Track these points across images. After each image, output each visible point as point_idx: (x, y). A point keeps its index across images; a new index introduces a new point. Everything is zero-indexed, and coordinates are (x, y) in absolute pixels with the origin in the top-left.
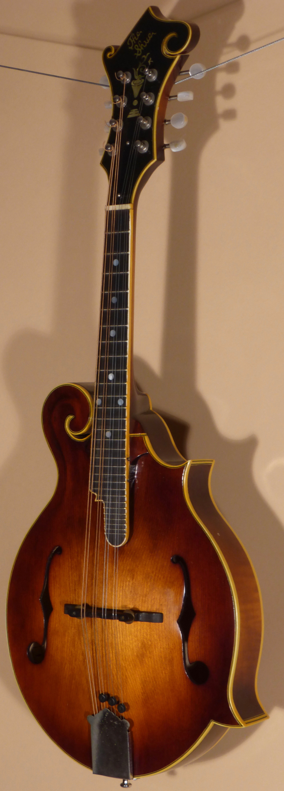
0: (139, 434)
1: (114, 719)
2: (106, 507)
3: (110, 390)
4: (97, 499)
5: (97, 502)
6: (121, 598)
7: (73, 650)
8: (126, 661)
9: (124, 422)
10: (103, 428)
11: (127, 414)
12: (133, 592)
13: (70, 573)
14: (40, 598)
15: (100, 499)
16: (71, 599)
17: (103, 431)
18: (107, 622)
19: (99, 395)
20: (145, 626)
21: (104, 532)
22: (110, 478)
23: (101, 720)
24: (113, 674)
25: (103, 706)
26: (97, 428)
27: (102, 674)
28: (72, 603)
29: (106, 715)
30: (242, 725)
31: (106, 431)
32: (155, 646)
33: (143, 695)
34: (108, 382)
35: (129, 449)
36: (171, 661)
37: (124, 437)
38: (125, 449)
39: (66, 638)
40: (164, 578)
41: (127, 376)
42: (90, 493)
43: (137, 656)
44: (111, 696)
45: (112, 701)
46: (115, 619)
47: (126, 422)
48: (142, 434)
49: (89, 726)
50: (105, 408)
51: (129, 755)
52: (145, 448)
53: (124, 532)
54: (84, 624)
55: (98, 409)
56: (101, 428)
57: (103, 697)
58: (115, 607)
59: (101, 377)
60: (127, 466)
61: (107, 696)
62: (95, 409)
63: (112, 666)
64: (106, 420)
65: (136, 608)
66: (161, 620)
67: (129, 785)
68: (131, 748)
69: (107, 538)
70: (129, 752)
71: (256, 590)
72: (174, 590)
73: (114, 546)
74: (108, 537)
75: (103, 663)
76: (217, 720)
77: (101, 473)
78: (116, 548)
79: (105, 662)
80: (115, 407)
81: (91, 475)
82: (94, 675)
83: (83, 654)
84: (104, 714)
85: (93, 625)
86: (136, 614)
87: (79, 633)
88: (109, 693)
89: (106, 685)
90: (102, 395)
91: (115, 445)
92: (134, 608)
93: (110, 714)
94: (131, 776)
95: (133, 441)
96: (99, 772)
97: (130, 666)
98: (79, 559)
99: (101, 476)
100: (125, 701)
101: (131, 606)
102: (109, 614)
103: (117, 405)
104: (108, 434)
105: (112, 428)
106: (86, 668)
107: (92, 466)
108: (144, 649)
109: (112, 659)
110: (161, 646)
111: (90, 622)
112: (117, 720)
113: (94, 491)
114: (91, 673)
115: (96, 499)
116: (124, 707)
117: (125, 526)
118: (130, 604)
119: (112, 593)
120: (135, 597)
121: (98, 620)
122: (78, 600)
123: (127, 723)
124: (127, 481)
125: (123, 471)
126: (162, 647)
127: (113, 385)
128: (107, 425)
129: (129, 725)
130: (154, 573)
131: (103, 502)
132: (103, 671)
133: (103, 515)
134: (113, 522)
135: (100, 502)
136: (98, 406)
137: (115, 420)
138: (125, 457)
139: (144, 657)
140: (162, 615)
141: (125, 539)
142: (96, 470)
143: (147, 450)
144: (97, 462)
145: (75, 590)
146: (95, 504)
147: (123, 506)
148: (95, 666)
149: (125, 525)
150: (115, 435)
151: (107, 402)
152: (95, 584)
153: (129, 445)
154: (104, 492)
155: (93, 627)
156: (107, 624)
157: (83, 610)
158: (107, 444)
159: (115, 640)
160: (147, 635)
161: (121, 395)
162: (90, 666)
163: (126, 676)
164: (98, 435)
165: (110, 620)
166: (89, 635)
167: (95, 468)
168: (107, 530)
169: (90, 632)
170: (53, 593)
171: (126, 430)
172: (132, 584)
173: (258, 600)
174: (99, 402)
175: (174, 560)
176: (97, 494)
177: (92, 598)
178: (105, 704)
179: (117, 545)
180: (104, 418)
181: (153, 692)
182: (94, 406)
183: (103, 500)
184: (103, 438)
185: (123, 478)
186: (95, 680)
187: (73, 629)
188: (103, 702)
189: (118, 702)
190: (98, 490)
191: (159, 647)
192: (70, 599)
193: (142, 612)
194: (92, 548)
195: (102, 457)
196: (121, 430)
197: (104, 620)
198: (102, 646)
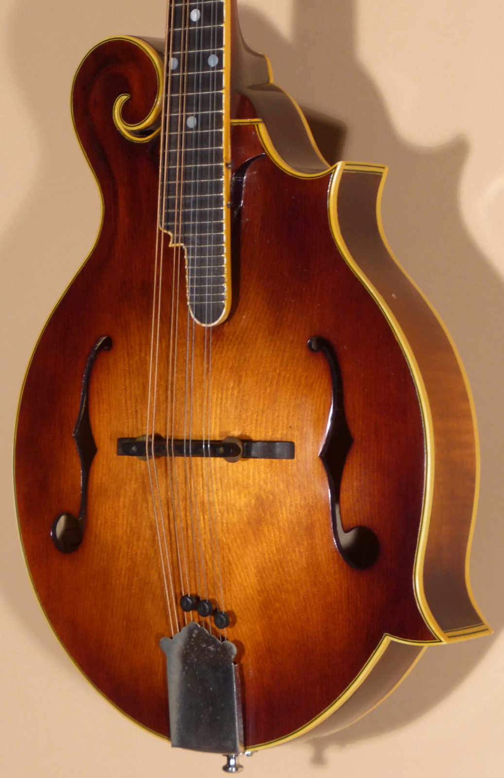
0: (248, 120)
1: (209, 641)
2: (188, 255)
3: (193, 40)
4: (173, 243)
5: (172, 249)
6: (218, 419)
7: (134, 521)
8: (229, 533)
9: (220, 97)
10: (182, 111)
11: (226, 81)
12: (239, 407)
13: (127, 382)
14: (75, 432)
15: (177, 242)
16: (128, 430)
17: (182, 116)
18: (193, 464)
19: (174, 50)
20: (262, 467)
21: (186, 300)
22: (195, 202)
23: (185, 646)
24: (206, 560)
25: (189, 620)
26: (171, 112)
27: (185, 560)
28: (130, 436)
29: (194, 635)
30: (442, 640)
31: (187, 117)
32: (280, 502)
33: (260, 595)
34: (190, 26)
35: (229, 146)
36: (310, 530)
37: (220, 124)
38: (223, 147)
39: (122, 499)
40: (294, 379)
41: (224, 11)
42: (160, 232)
43: (249, 523)
44: (201, 599)
45: (204, 607)
46: (207, 456)
47: (224, 96)
48: (253, 120)
49: (164, 658)
50: (185, 74)
51: (236, 706)
52: (258, 145)
53: (222, 298)
54: (152, 472)
55: (172, 77)
56: (178, 112)
57: (188, 602)
58: (207, 436)
59: (177, 17)
60: (227, 178)
61: (195, 601)
62: (167, 78)
63: (203, 544)
64: (187, 96)
65: (246, 436)
66: (292, 455)
67: (238, 767)
68: (240, 695)
69: (191, 312)
70: (236, 701)
71: (465, 398)
72: (313, 399)
73: (204, 325)
74: (193, 311)
75: (187, 540)
76: (394, 633)
77: (179, 194)
78: (209, 328)
79: (190, 539)
80: (203, 70)
81: (161, 199)
82: (172, 563)
83: (152, 527)
84: (191, 632)
85: (169, 472)
86: (245, 444)
87: (145, 487)
88: (199, 594)
89: (193, 579)
90: (180, 50)
91: (203, 140)
92: (242, 435)
93: (201, 633)
94: (240, 748)
95: (237, 133)
96: (184, 743)
97: (236, 542)
98: (143, 355)
99: (179, 199)
100: (229, 608)
101: (236, 433)
102: (197, 448)
103: (206, 66)
104: (191, 122)
105: (197, 110)
106: (156, 552)
107: (162, 182)
108: (260, 509)
109: (203, 532)
110: (291, 502)
111: (163, 467)
112: (214, 642)
113: (168, 228)
114: (165, 560)
115: (171, 242)
116: (226, 619)
117: (223, 288)
118: (235, 430)
119: (202, 411)
120: (244, 416)
121: (179, 462)
122: (142, 430)
123: (231, 648)
124: (227, 205)
125: (218, 187)
126: (293, 504)
127: (200, 30)
128: (190, 104)
129: (235, 650)
130: (278, 371)
131: (184, 247)
132: (188, 554)
133: (185, 270)
134: (201, 281)
135: (177, 248)
136: (173, 72)
137: (203, 95)
138: (222, 161)
139: (261, 525)
140: (292, 445)
141: (224, 310)
142: (170, 190)
143: (263, 149)
144: (171, 175)
145: (136, 411)
146: (168, 251)
147: (219, 251)
148: (174, 547)
149: (225, 285)
150: (203, 122)
151: (190, 63)
152: (172, 399)
153: (229, 141)
154: (185, 229)
155: (169, 475)
156: (194, 468)
157: (150, 443)
158: (189, 141)
159: (209, 496)
160: (266, 483)
161: (214, 47)
162: (163, 546)
163: (229, 561)
164: (173, 124)
165: (199, 459)
166: (163, 491)
167: (168, 185)
168: (191, 298)
169: (164, 486)
170: (97, 422)
171: (223, 111)
172: (238, 392)
173: (468, 416)
174: (173, 63)
175: (313, 346)
176: (173, 233)
177: (166, 424)
178: (192, 616)
179: (209, 323)
180: (183, 92)
181: (279, 588)
182: (165, 73)
183: (185, 243)
184: (181, 130)
185: (218, 201)
186: (173, 573)
187: (133, 482)
188: (188, 611)
189: (214, 612)
190: (173, 226)
191: (288, 505)
192: (128, 428)
193: (256, 442)
194: (165, 335)
195: (180, 164)
196: (215, 112)
197: (188, 459)
198: (185, 508)
